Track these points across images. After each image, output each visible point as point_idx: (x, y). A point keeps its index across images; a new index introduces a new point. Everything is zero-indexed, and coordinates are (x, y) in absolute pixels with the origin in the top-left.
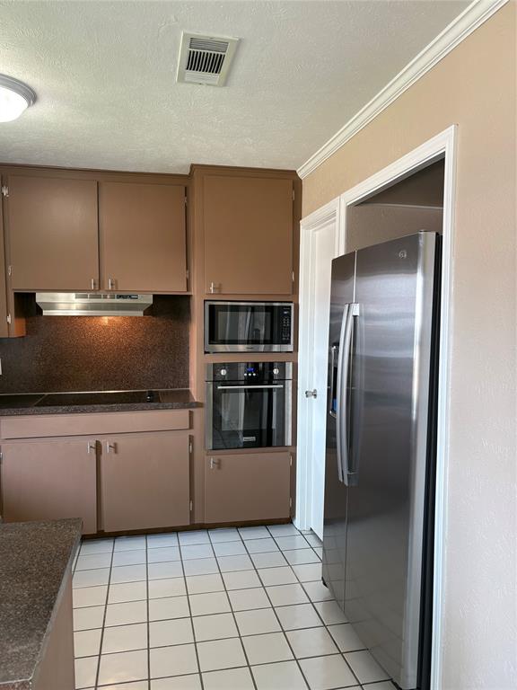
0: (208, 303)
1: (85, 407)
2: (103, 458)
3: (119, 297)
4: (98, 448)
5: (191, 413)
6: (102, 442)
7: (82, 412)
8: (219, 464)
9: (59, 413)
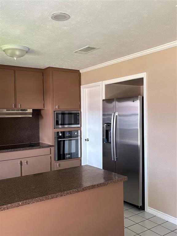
0: (55, 112)
1: (17, 149)
2: (23, 166)
3: (21, 110)
4: (21, 163)
5: (50, 149)
6: (22, 161)
7: (16, 151)
8: (59, 165)
9: (9, 152)
